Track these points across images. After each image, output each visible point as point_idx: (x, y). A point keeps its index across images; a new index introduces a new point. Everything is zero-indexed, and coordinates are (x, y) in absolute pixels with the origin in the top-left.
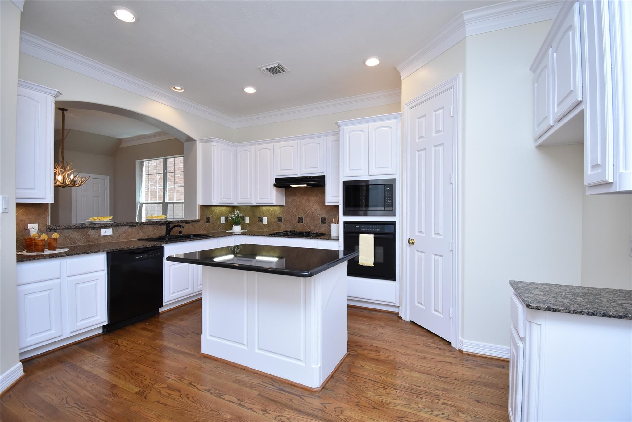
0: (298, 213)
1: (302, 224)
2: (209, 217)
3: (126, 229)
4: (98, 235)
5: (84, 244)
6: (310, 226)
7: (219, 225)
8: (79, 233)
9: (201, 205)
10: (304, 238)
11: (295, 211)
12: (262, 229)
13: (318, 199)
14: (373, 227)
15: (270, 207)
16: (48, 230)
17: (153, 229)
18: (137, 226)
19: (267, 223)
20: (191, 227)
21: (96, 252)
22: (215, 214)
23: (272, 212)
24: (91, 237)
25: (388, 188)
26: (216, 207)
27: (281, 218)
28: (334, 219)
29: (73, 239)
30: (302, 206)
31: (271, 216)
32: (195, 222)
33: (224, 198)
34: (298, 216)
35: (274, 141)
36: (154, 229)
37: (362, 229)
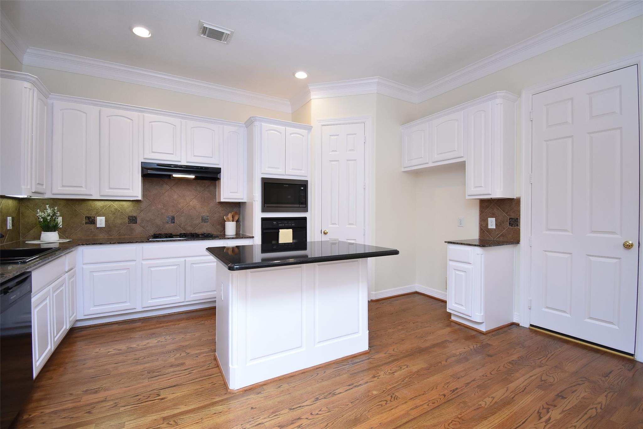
0: (167, 210)
1: (172, 224)
6: (186, 227)
7: (6, 233)
10: (211, 239)
11: (161, 208)
12: (95, 234)
13: (198, 195)
14: (288, 222)
15: (112, 203)
19: (105, 225)
23: (116, 209)
25: (302, 188)
27: (136, 218)
28: (225, 217)
30: (173, 202)
31: (114, 216)
34: (167, 215)
37: (279, 225)
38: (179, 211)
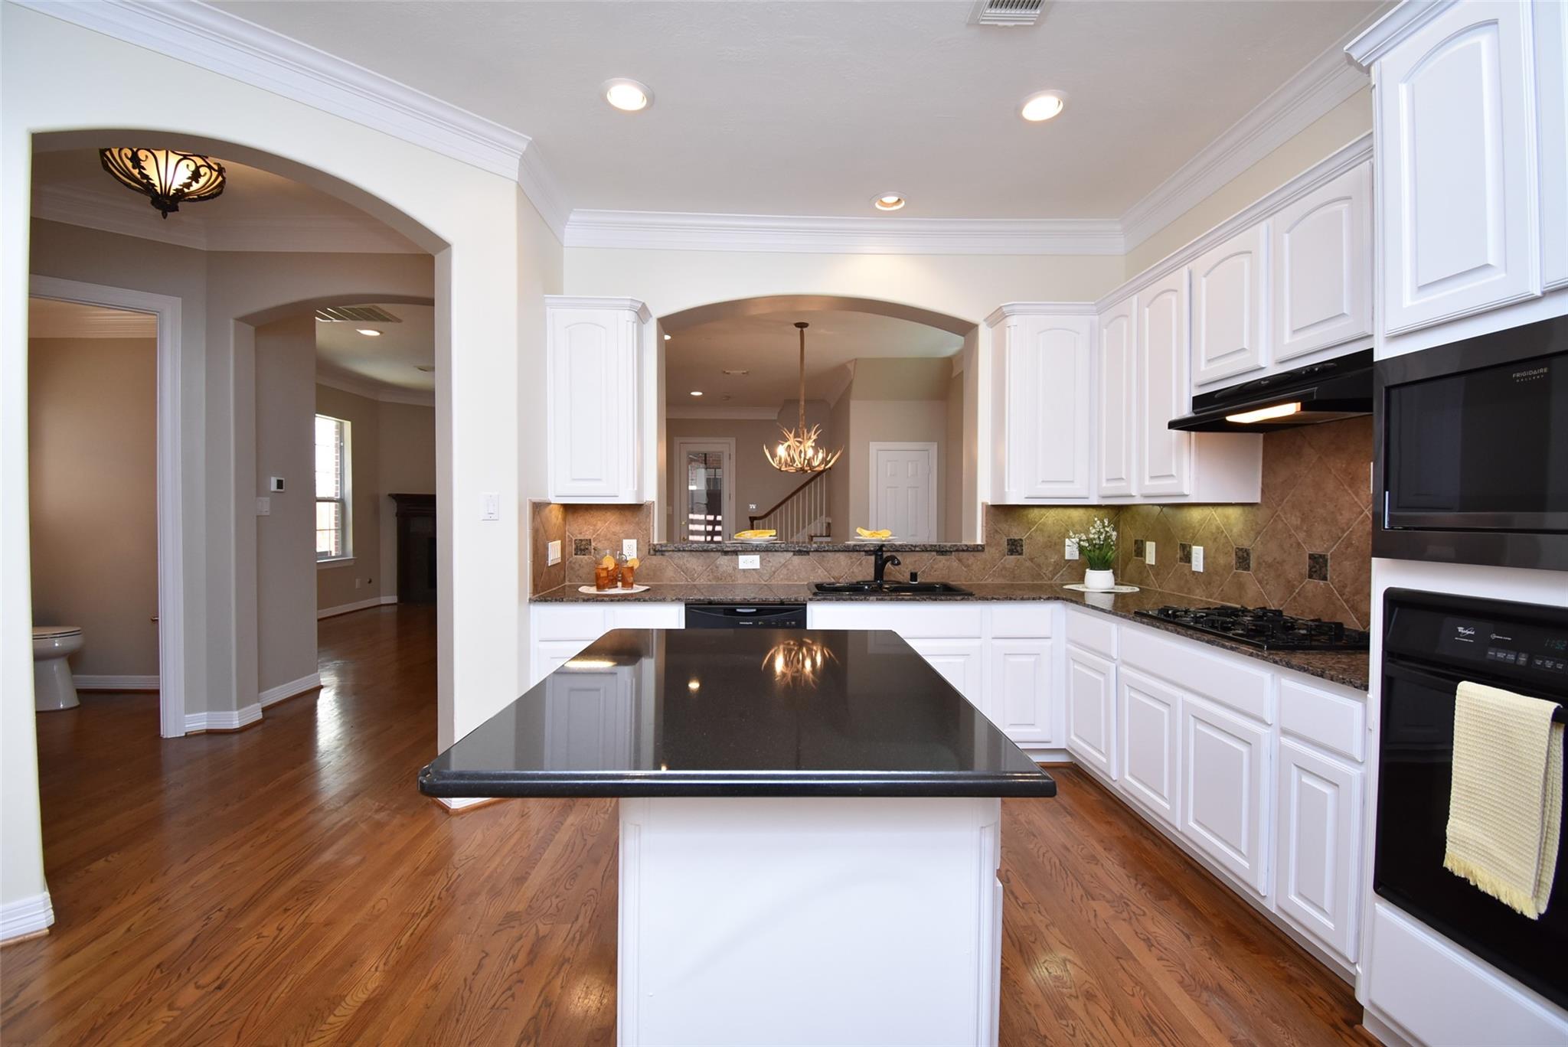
0: (1309, 533)
1: (1322, 583)
2: (1016, 538)
3: (788, 558)
4: (733, 567)
5: (709, 583)
7: (1056, 564)
8: (700, 561)
9: (990, 504)
11: (1297, 528)
12: (1190, 591)
15: (1213, 511)
16: (652, 552)
17: (849, 562)
18: (811, 553)
19: (1204, 568)
20: (955, 564)
21: (660, 601)
22: (1041, 530)
23: (1218, 528)
24: (721, 570)
26: (1043, 511)
27: (1248, 554)
29: (691, 572)
30: (1324, 506)
31: (1215, 541)
32: (967, 551)
33: (1043, 481)
34: (1308, 550)
35: (1189, 251)
36: (852, 562)
38: (1340, 538)
